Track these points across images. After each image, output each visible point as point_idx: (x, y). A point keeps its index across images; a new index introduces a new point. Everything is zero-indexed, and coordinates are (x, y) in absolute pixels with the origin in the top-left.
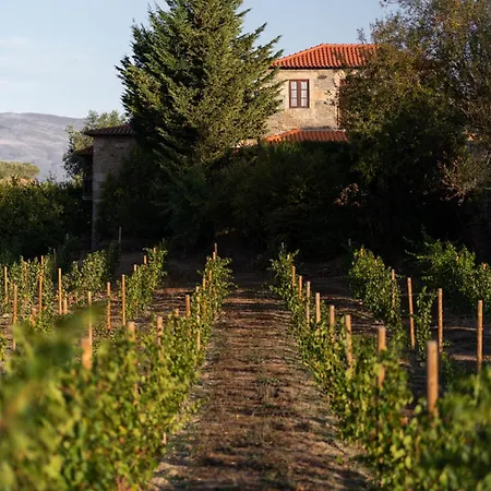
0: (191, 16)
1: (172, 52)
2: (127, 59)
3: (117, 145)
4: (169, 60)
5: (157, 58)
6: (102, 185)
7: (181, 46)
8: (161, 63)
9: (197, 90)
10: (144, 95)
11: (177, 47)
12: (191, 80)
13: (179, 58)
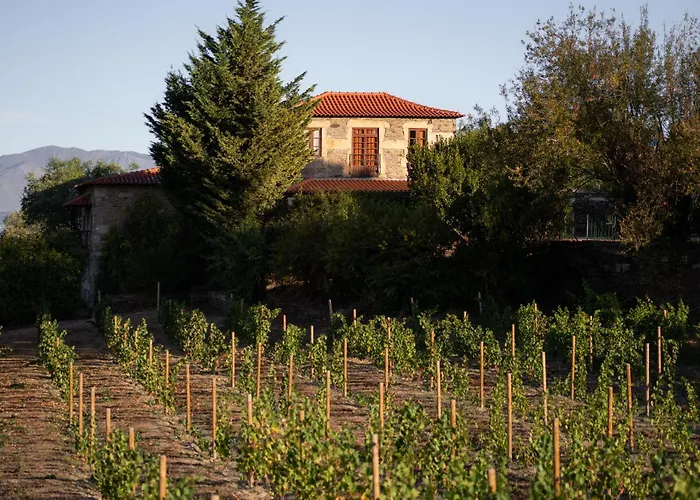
0: (233, 64)
1: (215, 99)
2: (158, 106)
3: (121, 195)
4: (211, 108)
5: (198, 105)
6: (104, 238)
7: (226, 93)
8: (202, 111)
9: (245, 139)
10: (188, 145)
11: (221, 96)
12: (237, 129)
13: (220, 106)
